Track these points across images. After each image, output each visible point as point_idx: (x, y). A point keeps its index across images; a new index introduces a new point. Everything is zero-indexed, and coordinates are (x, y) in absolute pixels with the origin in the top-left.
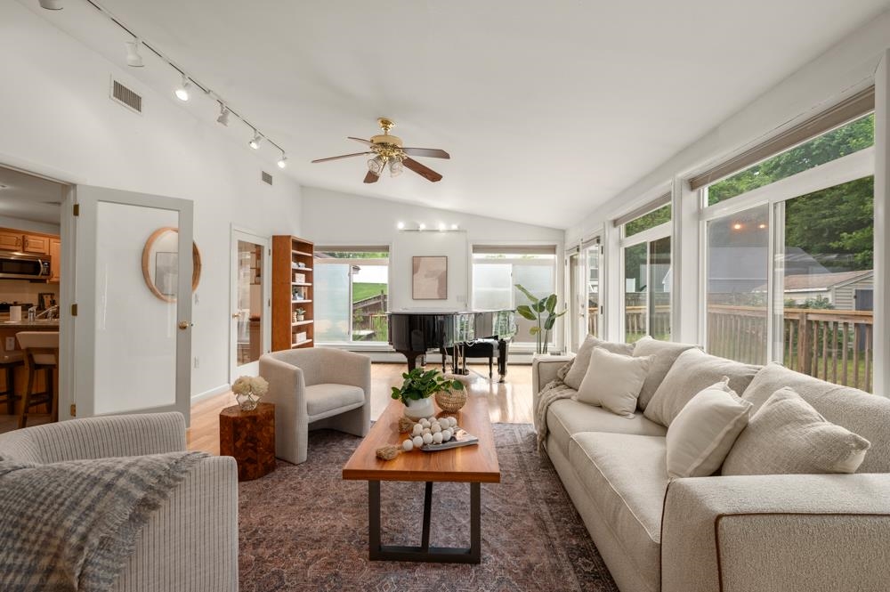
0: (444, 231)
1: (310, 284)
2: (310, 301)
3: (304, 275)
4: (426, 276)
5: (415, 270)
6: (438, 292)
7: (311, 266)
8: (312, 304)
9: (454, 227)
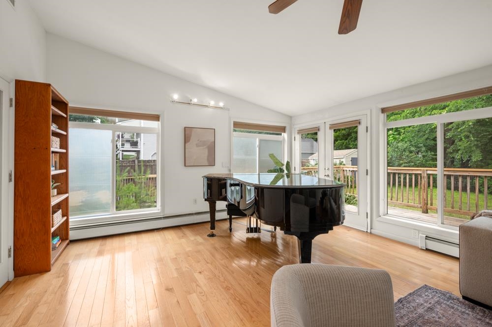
0: (212, 107)
1: (64, 151)
2: (64, 171)
3: (58, 139)
4: (197, 146)
5: (186, 139)
6: (208, 159)
7: (66, 131)
8: (66, 174)
9: (221, 104)
